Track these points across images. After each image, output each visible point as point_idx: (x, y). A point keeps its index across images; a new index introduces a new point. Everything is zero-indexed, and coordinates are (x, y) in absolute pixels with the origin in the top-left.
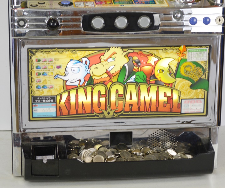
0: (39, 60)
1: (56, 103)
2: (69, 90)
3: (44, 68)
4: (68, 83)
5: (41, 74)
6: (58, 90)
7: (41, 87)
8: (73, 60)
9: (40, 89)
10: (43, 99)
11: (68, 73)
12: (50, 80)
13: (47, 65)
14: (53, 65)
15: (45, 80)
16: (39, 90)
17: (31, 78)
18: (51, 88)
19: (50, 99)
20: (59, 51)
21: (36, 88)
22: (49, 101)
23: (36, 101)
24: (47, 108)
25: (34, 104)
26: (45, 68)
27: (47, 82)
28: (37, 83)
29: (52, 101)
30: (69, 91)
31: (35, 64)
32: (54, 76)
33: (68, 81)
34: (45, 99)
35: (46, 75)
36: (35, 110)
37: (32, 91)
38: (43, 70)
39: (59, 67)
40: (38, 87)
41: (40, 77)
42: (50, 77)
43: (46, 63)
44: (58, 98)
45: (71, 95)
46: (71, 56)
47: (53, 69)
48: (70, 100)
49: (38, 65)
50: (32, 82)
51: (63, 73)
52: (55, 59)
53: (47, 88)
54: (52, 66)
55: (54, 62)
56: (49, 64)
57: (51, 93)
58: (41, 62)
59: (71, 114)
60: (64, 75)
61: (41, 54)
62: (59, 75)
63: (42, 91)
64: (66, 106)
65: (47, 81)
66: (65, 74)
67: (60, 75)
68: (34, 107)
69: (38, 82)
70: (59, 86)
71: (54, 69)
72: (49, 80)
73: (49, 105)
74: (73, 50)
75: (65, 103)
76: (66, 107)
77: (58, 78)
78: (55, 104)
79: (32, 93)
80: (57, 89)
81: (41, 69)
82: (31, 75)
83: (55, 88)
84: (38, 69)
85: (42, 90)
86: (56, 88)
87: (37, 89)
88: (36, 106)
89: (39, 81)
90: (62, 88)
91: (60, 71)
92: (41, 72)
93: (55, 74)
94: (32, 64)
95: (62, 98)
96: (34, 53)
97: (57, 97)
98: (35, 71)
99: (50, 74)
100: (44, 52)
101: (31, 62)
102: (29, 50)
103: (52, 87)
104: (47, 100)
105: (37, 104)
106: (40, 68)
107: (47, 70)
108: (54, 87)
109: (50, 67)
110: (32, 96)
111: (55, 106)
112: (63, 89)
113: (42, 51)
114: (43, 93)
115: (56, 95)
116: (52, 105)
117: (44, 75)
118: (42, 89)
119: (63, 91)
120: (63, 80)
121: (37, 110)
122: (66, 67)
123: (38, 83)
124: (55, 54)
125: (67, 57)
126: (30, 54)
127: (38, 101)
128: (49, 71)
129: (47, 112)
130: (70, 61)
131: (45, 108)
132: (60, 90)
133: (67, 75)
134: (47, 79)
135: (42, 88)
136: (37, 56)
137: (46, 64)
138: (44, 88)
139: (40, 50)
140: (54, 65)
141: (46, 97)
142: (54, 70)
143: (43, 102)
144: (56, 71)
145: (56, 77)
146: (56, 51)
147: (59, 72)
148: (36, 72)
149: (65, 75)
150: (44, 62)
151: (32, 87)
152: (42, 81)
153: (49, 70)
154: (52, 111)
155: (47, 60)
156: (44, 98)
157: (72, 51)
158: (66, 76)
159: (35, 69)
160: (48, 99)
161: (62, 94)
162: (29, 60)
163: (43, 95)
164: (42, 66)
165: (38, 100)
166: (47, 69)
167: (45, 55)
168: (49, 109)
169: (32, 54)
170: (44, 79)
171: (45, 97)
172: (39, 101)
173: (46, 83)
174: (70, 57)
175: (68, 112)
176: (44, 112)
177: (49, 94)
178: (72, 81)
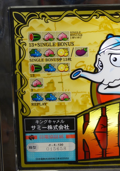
0: (35, 37)
1: (76, 132)
2: (104, 103)
3: (49, 55)
4: (102, 89)
5: (43, 69)
6: (81, 103)
7: (43, 97)
8: (114, 36)
9: (41, 103)
10: (48, 124)
11: (102, 66)
12: (62, 82)
13: (54, 49)
14: (68, 47)
15: (52, 82)
16: (38, 104)
17: (21, 77)
18: (64, 99)
19: (63, 125)
20: (81, 16)
21: (31, 99)
22: (61, 127)
23: (34, 127)
24: (57, 144)
25: (28, 135)
26: (51, 54)
27: (55, 86)
28: (33, 88)
29: (67, 127)
30: (104, 106)
31: (28, 45)
32: (70, 74)
33: (101, 83)
34: (53, 124)
35: (54, 70)
36: (31, 148)
37: (23, 106)
38: (47, 60)
39: (81, 53)
40: (35, 97)
41: (39, 75)
42: (61, 76)
43: (52, 44)
44: (81, 121)
45: (108, 114)
46: (109, 27)
47: (67, 58)
48: (107, 126)
49: (35, 47)
50: (22, 86)
51: (91, 66)
52: (73, 34)
53: (55, 99)
54: (67, 49)
55: (70, 40)
56: (59, 44)
57: (65, 111)
58: (41, 41)
59: (108, 155)
60: (93, 71)
61: (42, 21)
62: (83, 71)
63: (44, 107)
64: (97, 138)
65: (57, 85)
66: (96, 69)
67: (85, 70)
68: (28, 141)
69: (36, 86)
70: (83, 96)
71: (70, 57)
72: (59, 82)
73: (61, 137)
74: (113, 12)
75: (94, 132)
76: (98, 141)
77: (80, 78)
78: (74, 134)
79: (22, 110)
80: (77, 101)
81: (43, 57)
82: (21, 70)
83: (73, 100)
84: (36, 58)
85: (45, 104)
86: (75, 101)
87: (34, 102)
88: (33, 138)
89: (39, 85)
90: (90, 99)
91: (83, 62)
92: (43, 64)
93: (73, 68)
94: (21, 46)
95: (88, 122)
96: (26, 20)
97: (78, 119)
98: (27, 62)
99: (62, 67)
100: (48, 18)
101: (19, 41)
102: (13, 13)
103: (66, 98)
104: (57, 126)
105: (34, 134)
106: (40, 55)
107: (54, 60)
108: (71, 96)
109: (61, 52)
110: (24, 117)
111: (74, 139)
112: (90, 102)
113: (43, 16)
114: (47, 109)
115: (75, 115)
116: (67, 137)
117: (49, 71)
118: (44, 101)
119: (91, 106)
120: (92, 82)
121: (34, 147)
122: (98, 54)
123: (36, 88)
124: (73, 23)
125: (100, 28)
126: (15, 24)
127: (36, 129)
128: (59, 62)
129: (56, 151)
130: (107, 38)
131: (53, 144)
132: (85, 103)
133: (99, 70)
134: (56, 80)
135: (44, 99)
136: (32, 28)
137: (54, 45)
138: (50, 100)
139: (38, 13)
140: (70, 48)
141: (55, 120)
142: (70, 59)
143: (47, 129)
144: (76, 62)
145: (75, 75)
146: (74, 16)
147: (82, 64)
148: (31, 63)
149: (96, 71)
150: (49, 42)
151: (22, 98)
152: (45, 83)
153: (61, 59)
154: (67, 150)
155: (55, 37)
156: (50, 121)
157: (112, 15)
158: (98, 72)
159: (28, 57)
160: (59, 124)
161: (89, 114)
162: (15, 37)
163: (47, 114)
164: (43, 50)
165: (36, 125)
166: (56, 57)
167: (51, 24)
168: (62, 145)
169: (21, 24)
170: (49, 80)
171: (52, 120)
172: (39, 127)
173: (55, 89)
174: (106, 28)
175: (103, 152)
176: (50, 151)
177: (61, 113)
178: (111, 85)
